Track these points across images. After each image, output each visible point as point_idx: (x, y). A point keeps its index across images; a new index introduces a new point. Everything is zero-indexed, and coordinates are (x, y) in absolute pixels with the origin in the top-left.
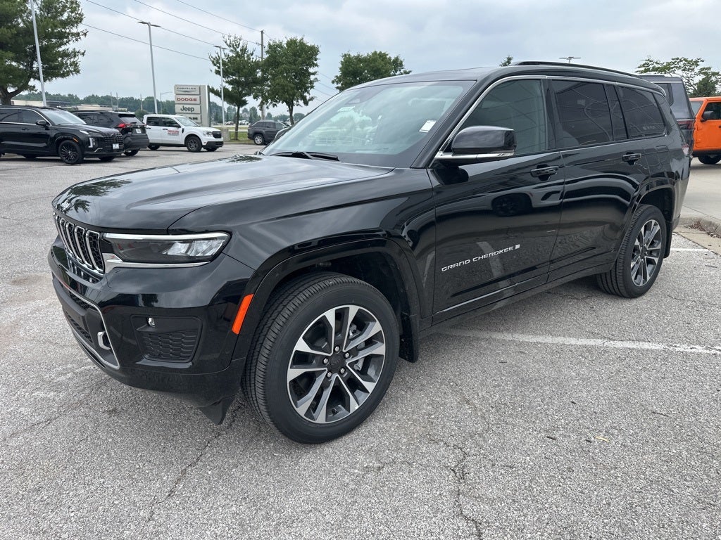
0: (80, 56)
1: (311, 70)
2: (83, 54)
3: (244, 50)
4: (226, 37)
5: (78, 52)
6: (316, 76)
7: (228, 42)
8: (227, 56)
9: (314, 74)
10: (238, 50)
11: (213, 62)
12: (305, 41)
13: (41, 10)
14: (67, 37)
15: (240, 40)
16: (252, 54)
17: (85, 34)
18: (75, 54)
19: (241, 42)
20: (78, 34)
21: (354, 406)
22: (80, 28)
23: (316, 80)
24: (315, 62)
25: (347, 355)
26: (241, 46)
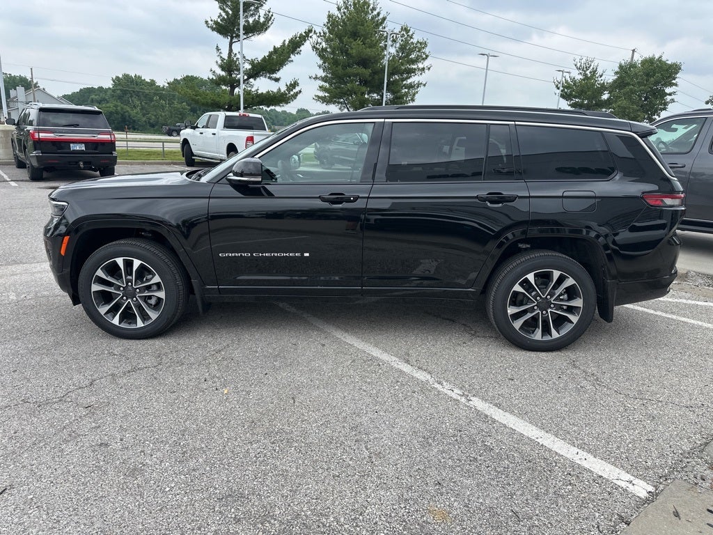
0: (422, 87)
1: (668, 90)
2: (425, 85)
3: (594, 72)
4: (578, 60)
5: (421, 84)
6: (673, 97)
7: (578, 65)
8: (573, 80)
9: (670, 94)
10: (588, 72)
11: (557, 86)
12: (664, 59)
13: (397, 51)
14: (414, 72)
15: (592, 62)
16: (601, 76)
17: (429, 69)
18: (419, 85)
19: (592, 65)
20: (423, 69)
21: (140, 324)
22: (426, 63)
23: (673, 101)
24: (674, 81)
25: (138, 290)
26: (591, 68)
